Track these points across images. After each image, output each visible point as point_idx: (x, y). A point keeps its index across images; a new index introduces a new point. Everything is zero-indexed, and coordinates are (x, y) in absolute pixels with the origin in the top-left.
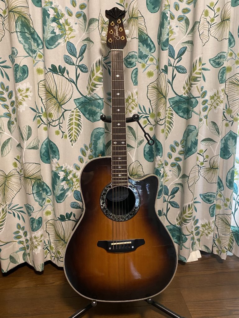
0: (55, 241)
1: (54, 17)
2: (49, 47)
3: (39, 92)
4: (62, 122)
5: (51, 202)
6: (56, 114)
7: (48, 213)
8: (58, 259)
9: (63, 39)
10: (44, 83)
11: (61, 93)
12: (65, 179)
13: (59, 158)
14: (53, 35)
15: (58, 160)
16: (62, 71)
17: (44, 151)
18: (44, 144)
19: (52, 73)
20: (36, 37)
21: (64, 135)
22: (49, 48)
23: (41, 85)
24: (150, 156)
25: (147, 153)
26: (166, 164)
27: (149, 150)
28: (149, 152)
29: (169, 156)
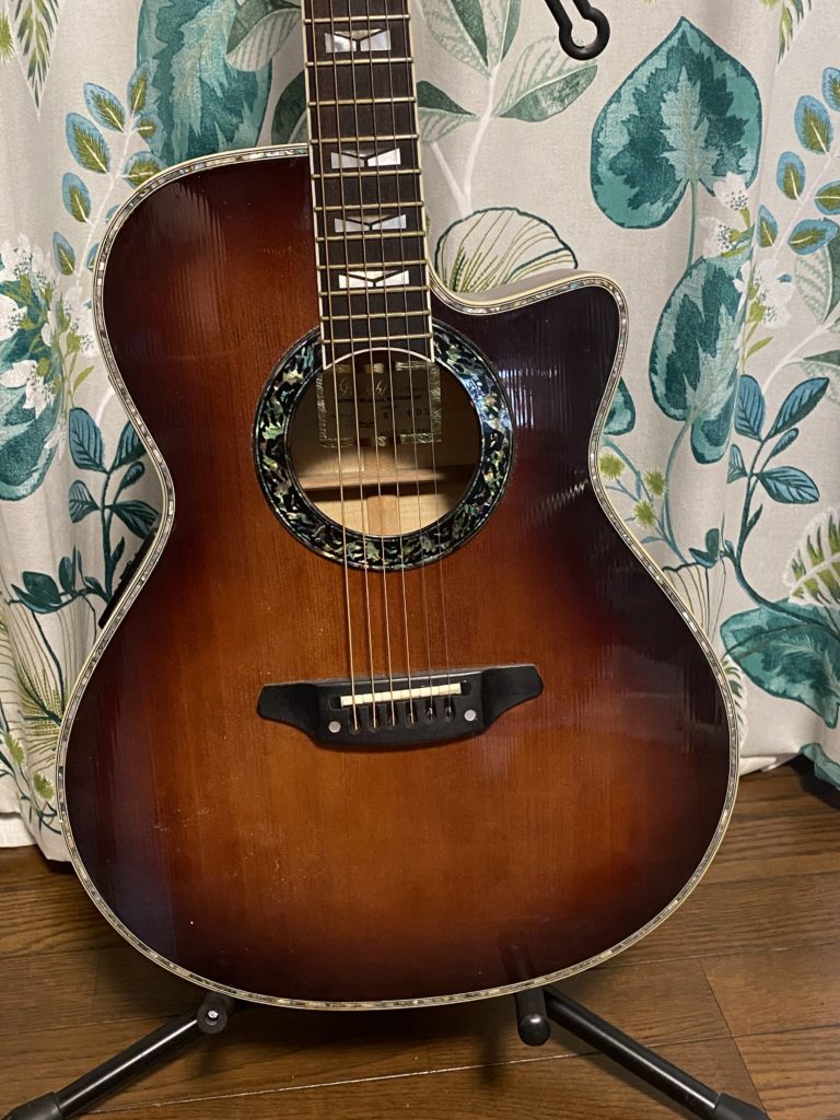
0: (23, 721)
24: (637, 189)
25: (612, 166)
26: (767, 233)
27: (632, 143)
28: (627, 160)
29: (787, 176)
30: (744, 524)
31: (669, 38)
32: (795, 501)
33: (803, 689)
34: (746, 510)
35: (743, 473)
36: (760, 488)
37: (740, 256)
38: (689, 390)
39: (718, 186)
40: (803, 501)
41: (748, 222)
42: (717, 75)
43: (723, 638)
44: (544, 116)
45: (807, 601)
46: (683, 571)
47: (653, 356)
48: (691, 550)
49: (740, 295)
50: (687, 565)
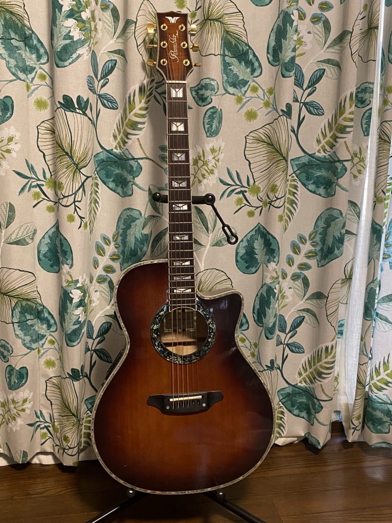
0: (61, 418)
1: (72, 10)
2: (60, 63)
3: (39, 143)
4: (79, 200)
5: (56, 344)
6: (69, 186)
7: (49, 364)
8: (64, 451)
9: (87, 48)
10: (49, 126)
11: (80, 145)
12: (81, 303)
13: (72, 265)
14: (68, 42)
15: (70, 268)
16: (83, 106)
17: (47, 249)
18: (47, 236)
19: (65, 110)
20: (35, 42)
21: (83, 223)
22: (60, 66)
23: (44, 128)
24: (248, 264)
25: (241, 258)
26: (284, 276)
27: (246, 252)
28: (245, 257)
29: (289, 261)
30: (283, 359)
31: (256, 227)
32: (298, 353)
33: (304, 414)
34: (283, 355)
35: (282, 344)
36: (287, 348)
37: (275, 283)
38: (264, 318)
39: (269, 265)
40: (300, 353)
41: (277, 274)
42: (268, 238)
43: (278, 396)
44: (223, 245)
45: (303, 385)
46: (264, 372)
47: (254, 309)
48: (266, 365)
49: (276, 293)
50: (265, 370)
